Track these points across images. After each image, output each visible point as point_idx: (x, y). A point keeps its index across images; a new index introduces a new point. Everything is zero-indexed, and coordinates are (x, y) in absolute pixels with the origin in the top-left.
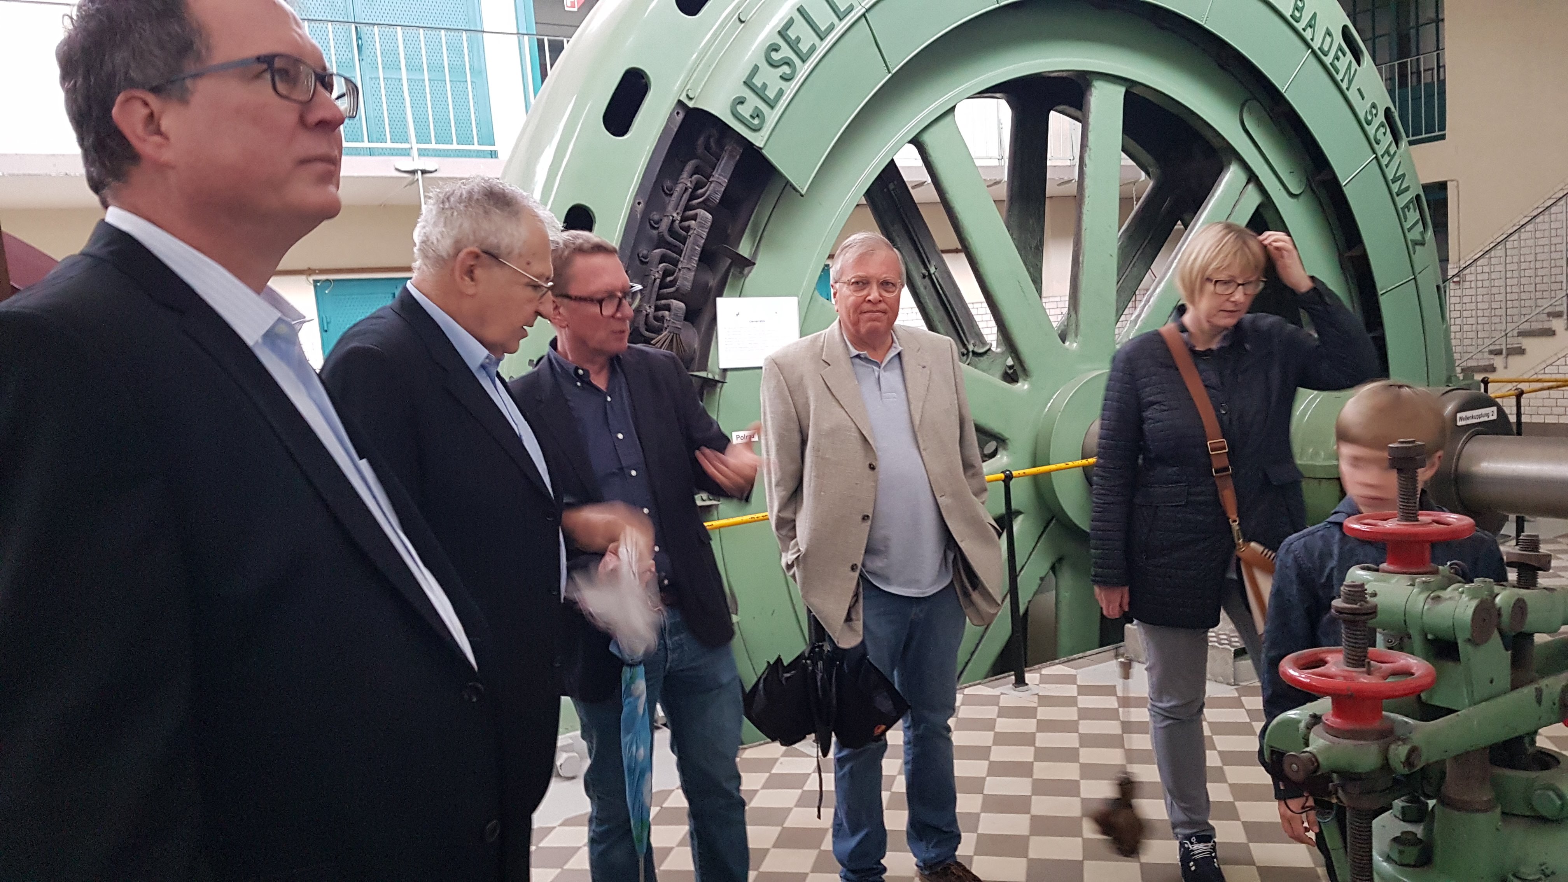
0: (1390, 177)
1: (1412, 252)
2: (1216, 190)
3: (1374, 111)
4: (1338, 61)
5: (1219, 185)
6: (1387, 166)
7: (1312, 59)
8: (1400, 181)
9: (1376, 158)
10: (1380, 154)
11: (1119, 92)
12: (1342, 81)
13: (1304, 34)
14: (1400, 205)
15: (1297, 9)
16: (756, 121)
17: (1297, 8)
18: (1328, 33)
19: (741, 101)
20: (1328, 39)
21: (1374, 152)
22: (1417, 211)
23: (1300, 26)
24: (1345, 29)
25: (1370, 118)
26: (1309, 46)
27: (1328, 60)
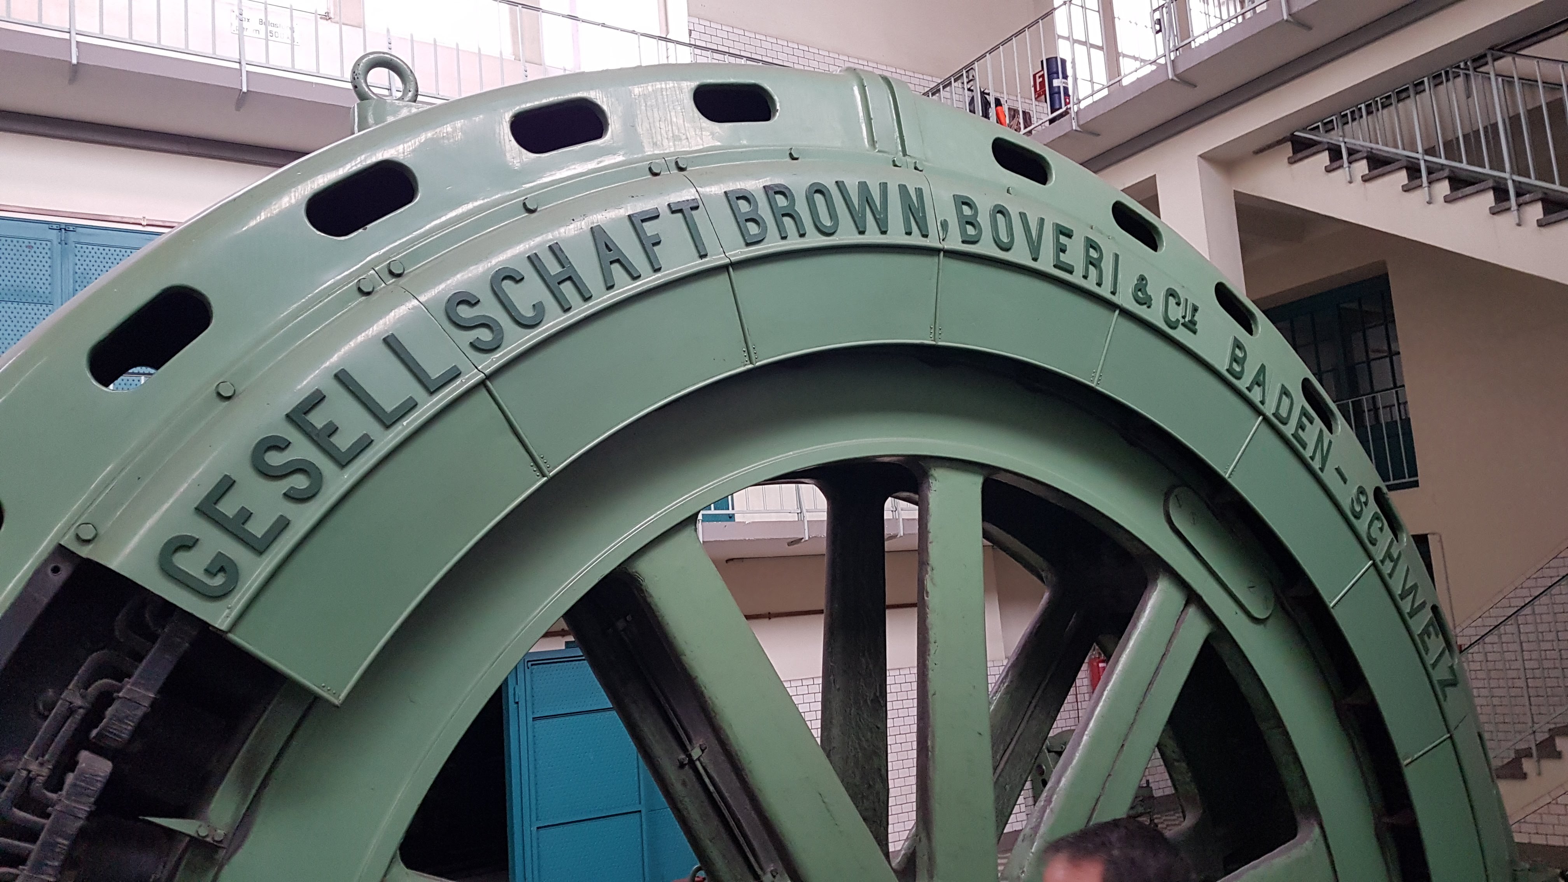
0: (1398, 591)
1: (1441, 697)
2: (1138, 618)
3: (1363, 499)
4: (1303, 430)
5: (1143, 610)
6: (1390, 575)
7: (1266, 431)
8: (1411, 596)
9: (1374, 565)
10: (1378, 558)
11: (974, 484)
12: (1312, 458)
13: (1250, 395)
14: (1417, 630)
15: (1236, 361)
16: (219, 580)
17: (1235, 359)
18: (1285, 392)
19: (185, 544)
20: (1286, 401)
21: (1370, 557)
22: (1440, 636)
23: (1242, 385)
24: (1306, 384)
25: (1358, 509)
26: (1259, 413)
27: (1289, 430)
